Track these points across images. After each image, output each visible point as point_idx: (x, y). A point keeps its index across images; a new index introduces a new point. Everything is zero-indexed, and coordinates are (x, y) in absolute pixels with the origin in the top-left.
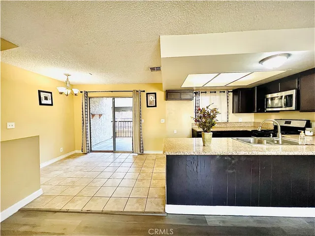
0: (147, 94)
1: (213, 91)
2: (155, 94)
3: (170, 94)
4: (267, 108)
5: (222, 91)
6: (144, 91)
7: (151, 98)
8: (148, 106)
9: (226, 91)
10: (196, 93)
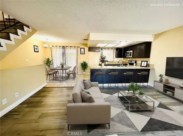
0: (81, 48)
1: (108, 48)
2: (84, 48)
3: (91, 49)
4: (126, 56)
5: (112, 48)
6: (79, 47)
7: (82, 50)
8: (81, 54)
9: (113, 49)
10: (101, 49)
